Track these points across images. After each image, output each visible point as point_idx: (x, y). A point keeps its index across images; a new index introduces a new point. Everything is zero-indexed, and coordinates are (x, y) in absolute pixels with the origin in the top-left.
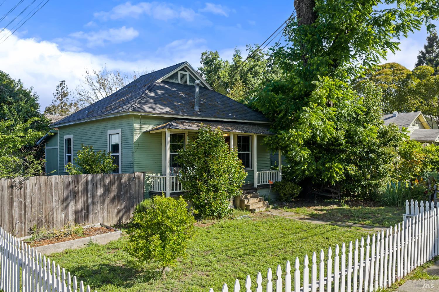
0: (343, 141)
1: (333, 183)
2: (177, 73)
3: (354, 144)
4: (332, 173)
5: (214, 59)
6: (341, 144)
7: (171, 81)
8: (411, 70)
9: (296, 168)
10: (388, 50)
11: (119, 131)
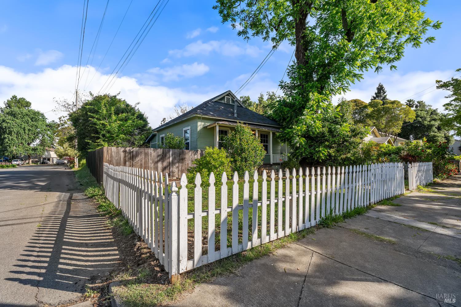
0: (327, 134)
1: (320, 160)
2: (224, 97)
3: (334, 136)
4: (320, 154)
5: (248, 100)
6: (326, 136)
7: (221, 101)
8: (368, 103)
9: (297, 151)
10: (355, 79)
11: (189, 128)
